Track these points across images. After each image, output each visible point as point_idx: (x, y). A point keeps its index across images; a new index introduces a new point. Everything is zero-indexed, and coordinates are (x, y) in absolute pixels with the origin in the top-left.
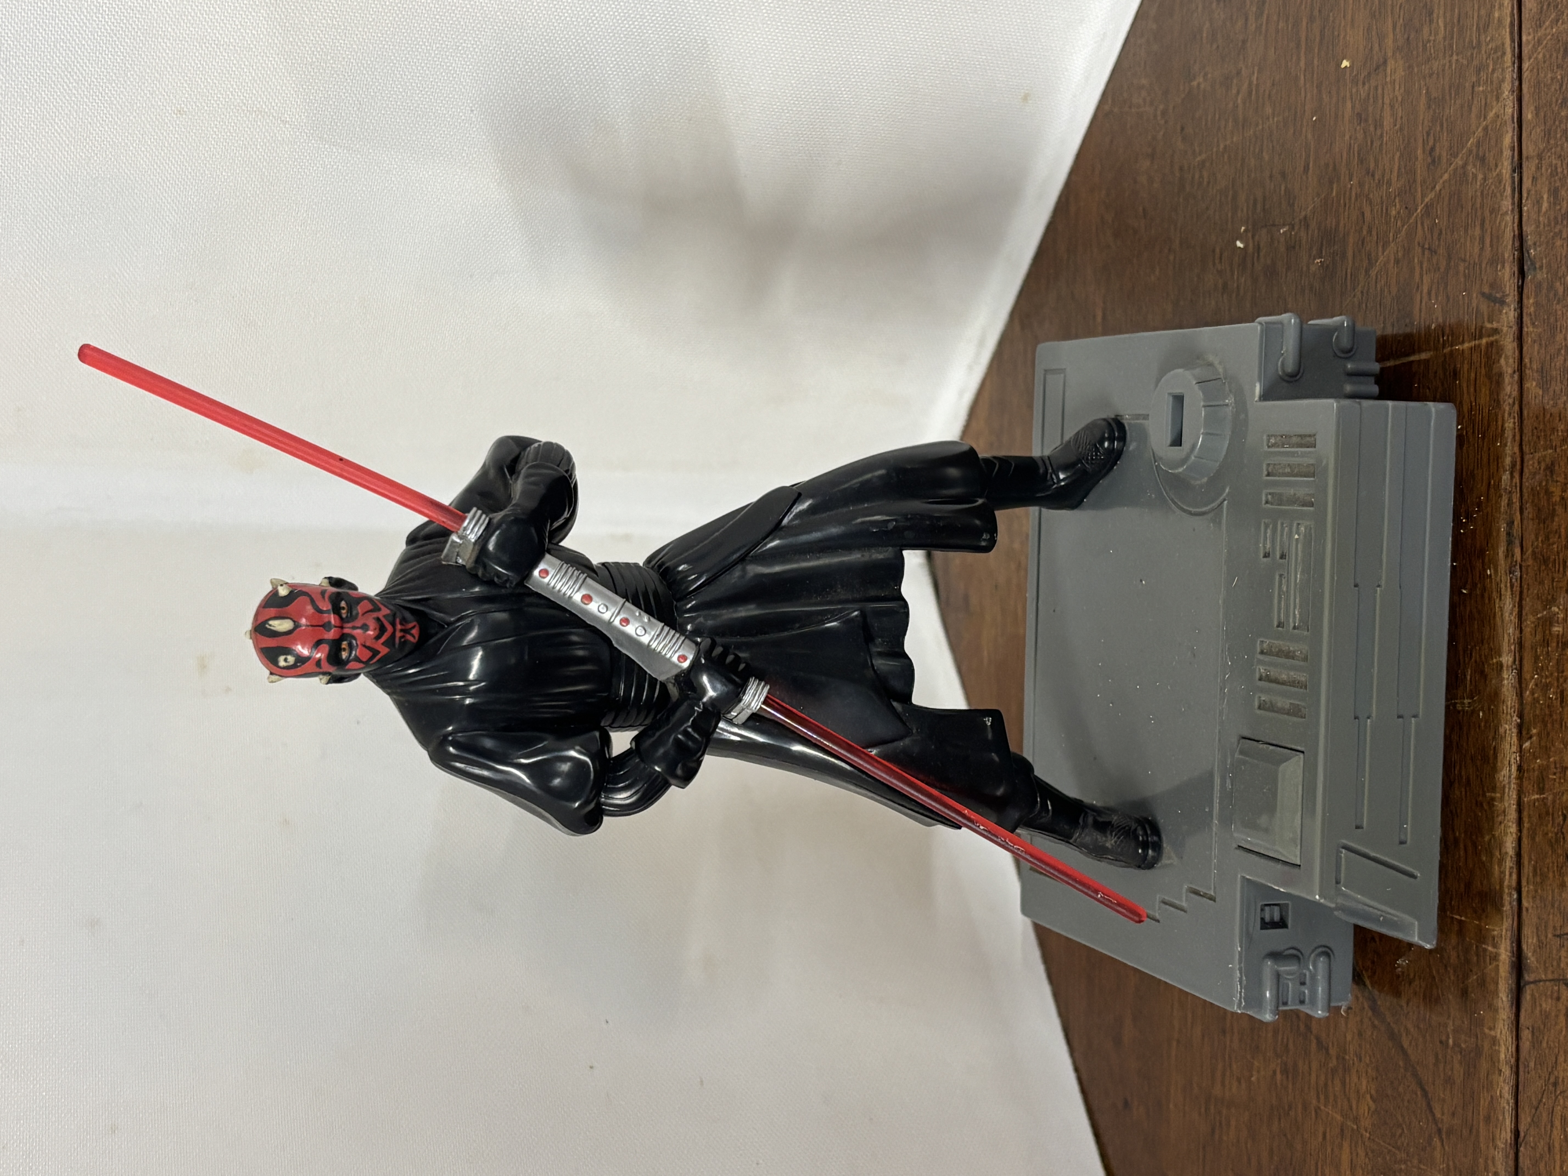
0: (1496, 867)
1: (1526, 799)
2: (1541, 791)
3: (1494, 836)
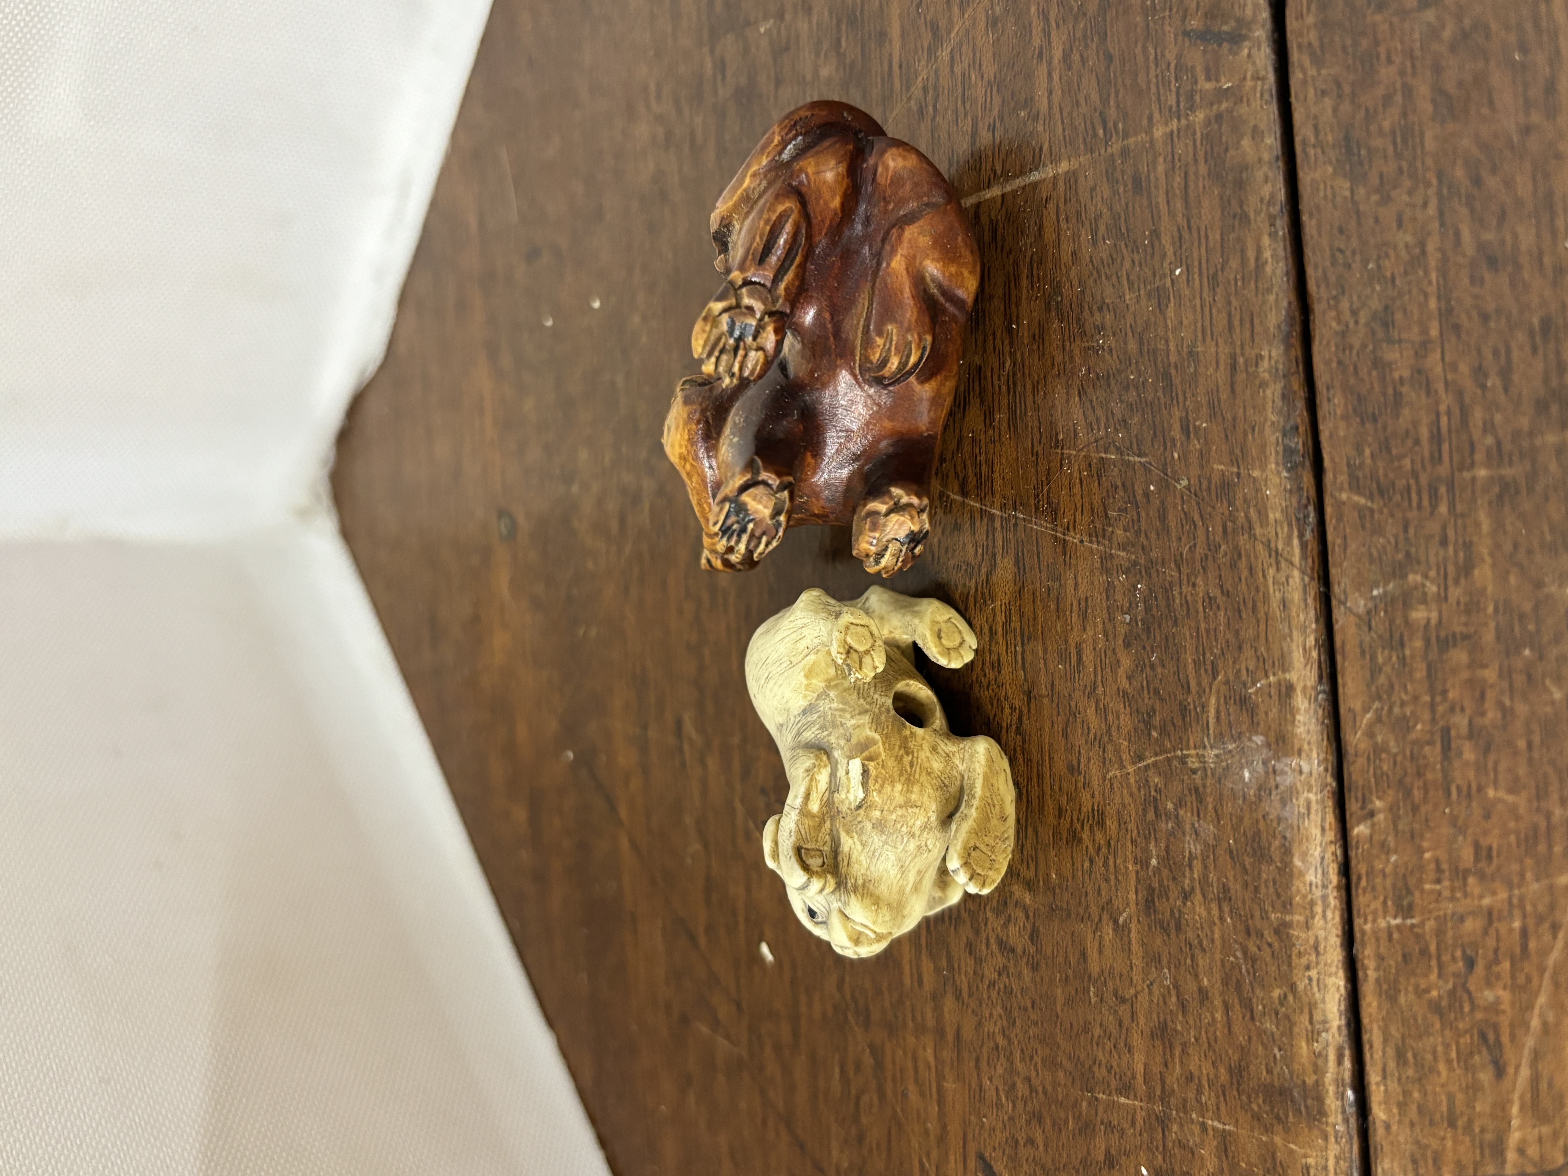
0: (1304, 1044)
1: (1368, 927)
2: (1407, 911)
3: (1293, 987)
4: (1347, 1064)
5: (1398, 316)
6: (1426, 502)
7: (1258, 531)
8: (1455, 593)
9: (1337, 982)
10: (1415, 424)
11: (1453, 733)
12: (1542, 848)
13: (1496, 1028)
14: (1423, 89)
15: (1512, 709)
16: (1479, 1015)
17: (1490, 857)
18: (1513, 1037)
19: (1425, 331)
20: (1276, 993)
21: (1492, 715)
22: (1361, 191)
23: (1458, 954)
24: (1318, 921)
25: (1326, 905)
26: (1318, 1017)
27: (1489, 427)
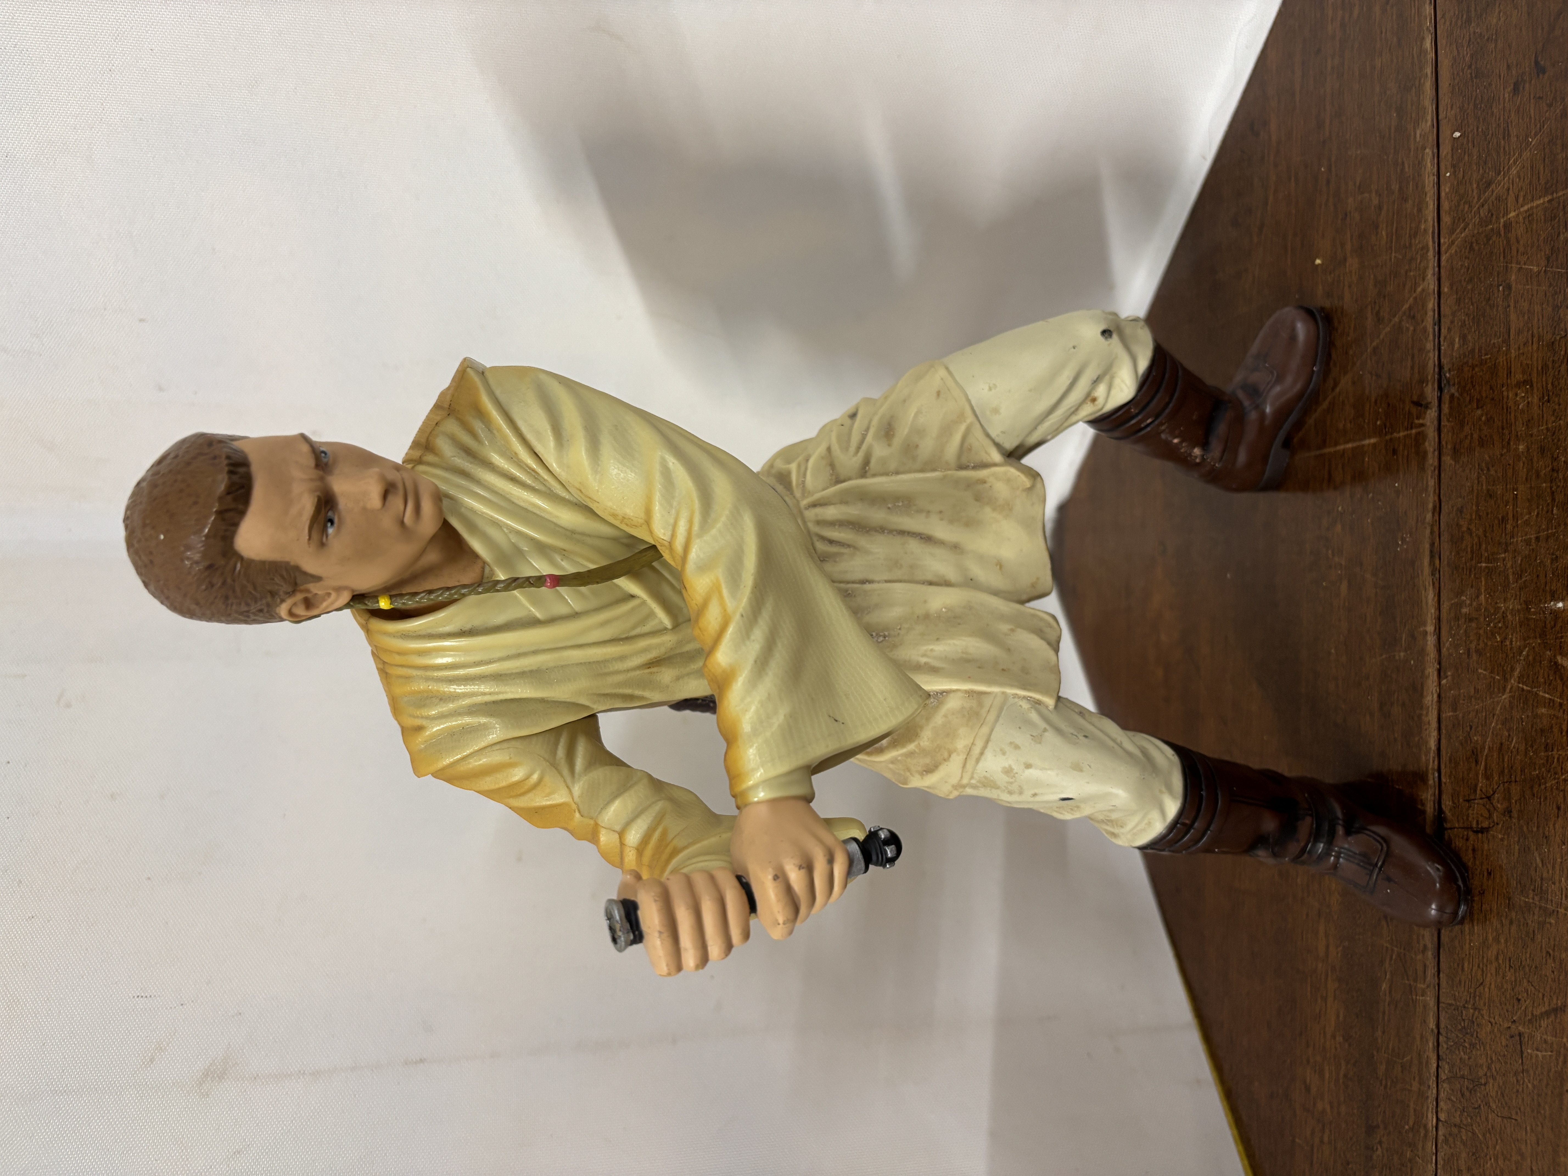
4: (1436, 763)
5: (1465, 510)
6: (1468, 572)
7: (1421, 577)
8: (1475, 604)
9: (1435, 734)
10: (1467, 546)
11: (1471, 650)
12: (1492, 689)
13: (1477, 749)
14: (1475, 436)
15: (1487, 643)
16: (1472, 745)
17: (1478, 692)
18: (1481, 752)
19: (1471, 515)
20: (1417, 739)
21: (1482, 645)
22: (1457, 466)
23: (1468, 724)
24: (1430, 714)
25: (1432, 708)
26: (1428, 746)
27: (1486, 550)
